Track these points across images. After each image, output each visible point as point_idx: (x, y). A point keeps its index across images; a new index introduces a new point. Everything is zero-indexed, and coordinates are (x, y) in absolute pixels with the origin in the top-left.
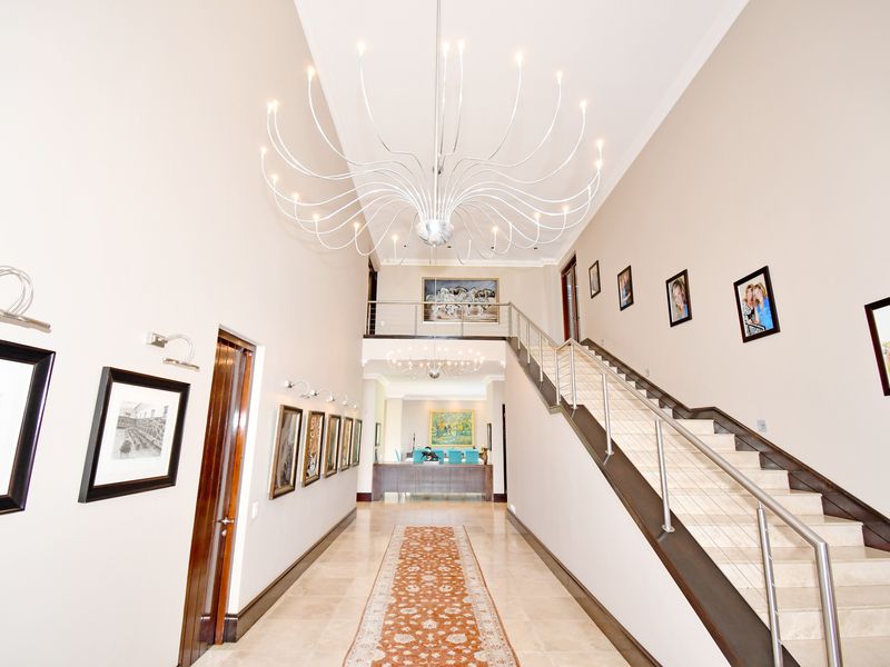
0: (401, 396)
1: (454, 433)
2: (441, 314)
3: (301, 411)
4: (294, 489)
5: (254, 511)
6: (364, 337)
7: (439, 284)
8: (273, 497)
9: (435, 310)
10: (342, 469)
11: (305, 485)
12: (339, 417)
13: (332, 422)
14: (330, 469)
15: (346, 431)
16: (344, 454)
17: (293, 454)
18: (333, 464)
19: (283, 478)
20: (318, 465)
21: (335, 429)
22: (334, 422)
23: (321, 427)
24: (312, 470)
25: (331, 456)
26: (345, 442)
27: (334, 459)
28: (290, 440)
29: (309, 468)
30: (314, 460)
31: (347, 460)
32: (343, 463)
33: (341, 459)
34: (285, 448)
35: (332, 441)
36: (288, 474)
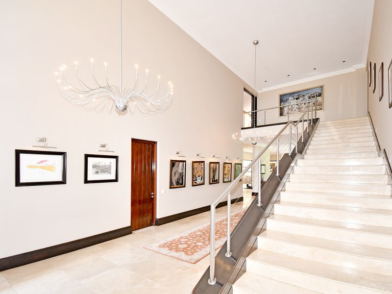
2: (289, 111)
3: (185, 161)
4: (185, 187)
5: (163, 192)
6: (242, 129)
7: (288, 95)
8: (171, 188)
9: (286, 109)
10: (224, 182)
11: (193, 186)
12: (219, 163)
13: (212, 165)
14: (214, 181)
15: (227, 168)
16: (226, 176)
17: (183, 175)
18: (217, 180)
19: (178, 183)
20: (203, 180)
21: (216, 167)
22: (214, 165)
23: (203, 167)
24: (199, 181)
25: (214, 177)
26: (226, 172)
27: (216, 178)
28: (180, 171)
29: (196, 180)
30: (200, 178)
31: (229, 179)
32: (226, 180)
33: (224, 178)
34: (177, 174)
35: (214, 171)
36: (181, 182)
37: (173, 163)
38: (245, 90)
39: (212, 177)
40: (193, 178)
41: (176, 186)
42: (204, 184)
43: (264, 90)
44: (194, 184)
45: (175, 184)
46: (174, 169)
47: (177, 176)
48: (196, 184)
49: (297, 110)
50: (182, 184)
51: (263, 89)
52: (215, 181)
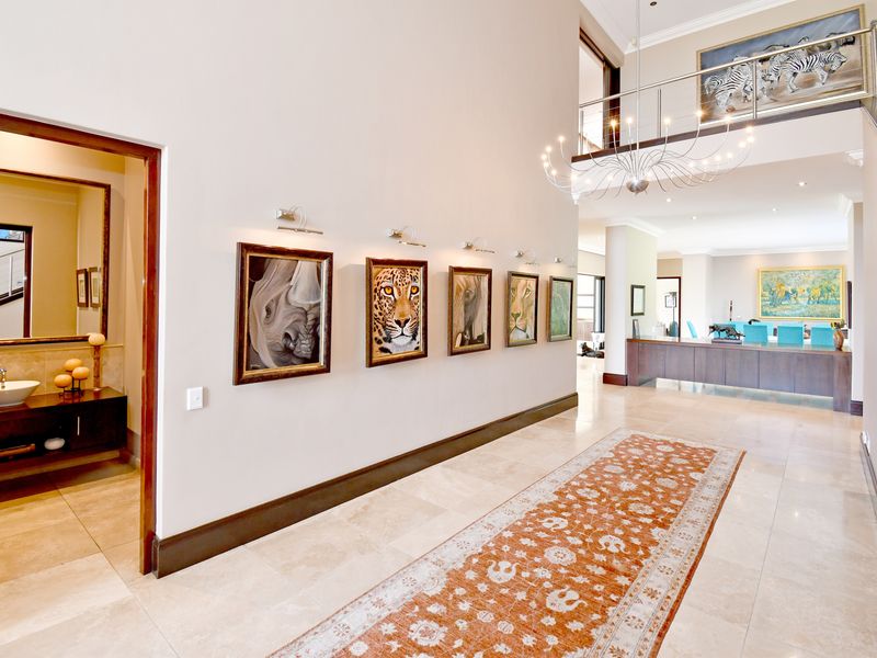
0: (705, 251)
1: (803, 301)
2: (733, 103)
3: (328, 256)
4: (327, 370)
5: (193, 398)
6: (575, 159)
7: (730, 51)
8: (240, 380)
9: (723, 99)
10: (508, 344)
11: (371, 364)
12: (489, 272)
13: (460, 279)
14: (469, 343)
15: (520, 294)
16: (519, 323)
17: (317, 320)
18: (481, 338)
19: (286, 354)
20: (419, 337)
21: (478, 287)
22: (471, 278)
23: (420, 283)
24: (401, 343)
25: (469, 326)
26: (517, 307)
27: (479, 328)
28: (299, 298)
29: (388, 340)
30: (407, 330)
31: (530, 332)
32: (517, 336)
33: (508, 331)
34: (282, 310)
35: (470, 304)
36: (304, 347)
37: (255, 263)
38: (584, 37)
39: (460, 325)
40: (370, 330)
41: (274, 369)
42: (425, 355)
43: (646, 42)
44: (378, 356)
45: (266, 357)
46: (265, 290)
47: (282, 323)
48: (386, 356)
49: (765, 98)
50: (315, 359)
51: (642, 40)
52: (472, 342)
